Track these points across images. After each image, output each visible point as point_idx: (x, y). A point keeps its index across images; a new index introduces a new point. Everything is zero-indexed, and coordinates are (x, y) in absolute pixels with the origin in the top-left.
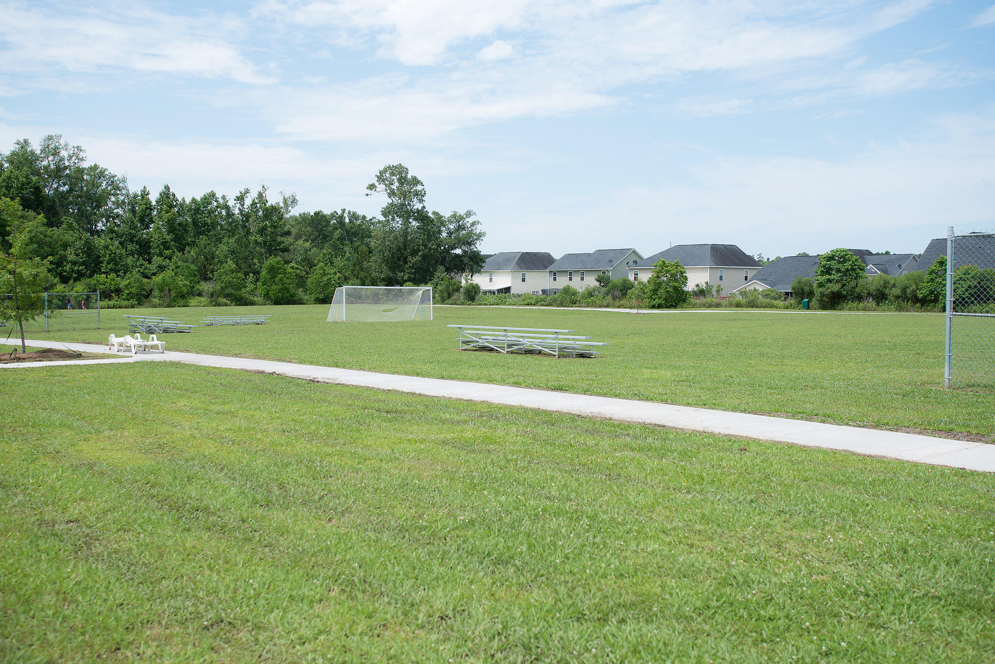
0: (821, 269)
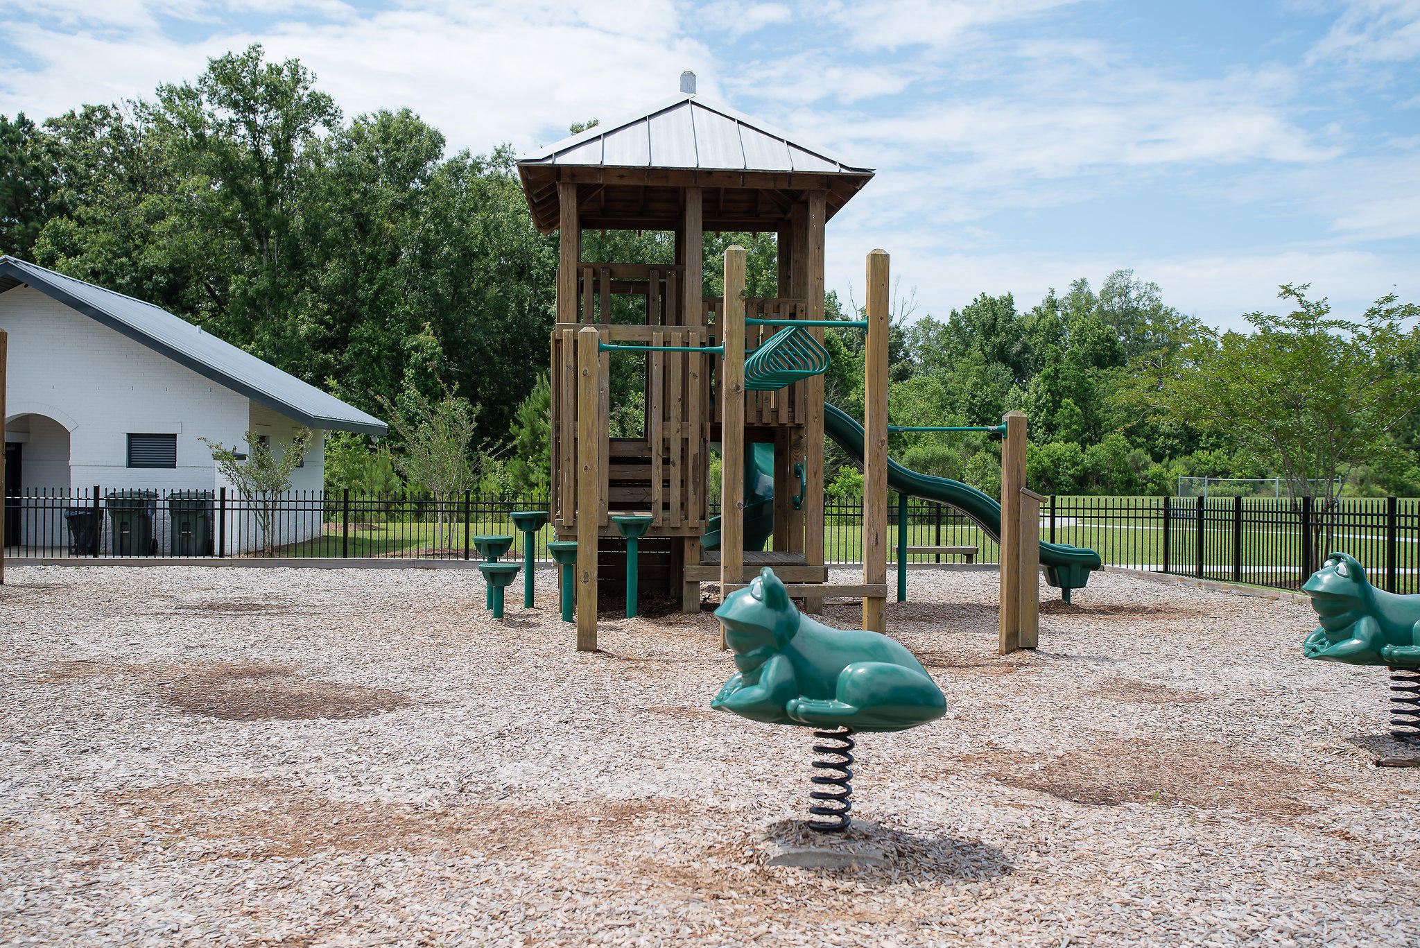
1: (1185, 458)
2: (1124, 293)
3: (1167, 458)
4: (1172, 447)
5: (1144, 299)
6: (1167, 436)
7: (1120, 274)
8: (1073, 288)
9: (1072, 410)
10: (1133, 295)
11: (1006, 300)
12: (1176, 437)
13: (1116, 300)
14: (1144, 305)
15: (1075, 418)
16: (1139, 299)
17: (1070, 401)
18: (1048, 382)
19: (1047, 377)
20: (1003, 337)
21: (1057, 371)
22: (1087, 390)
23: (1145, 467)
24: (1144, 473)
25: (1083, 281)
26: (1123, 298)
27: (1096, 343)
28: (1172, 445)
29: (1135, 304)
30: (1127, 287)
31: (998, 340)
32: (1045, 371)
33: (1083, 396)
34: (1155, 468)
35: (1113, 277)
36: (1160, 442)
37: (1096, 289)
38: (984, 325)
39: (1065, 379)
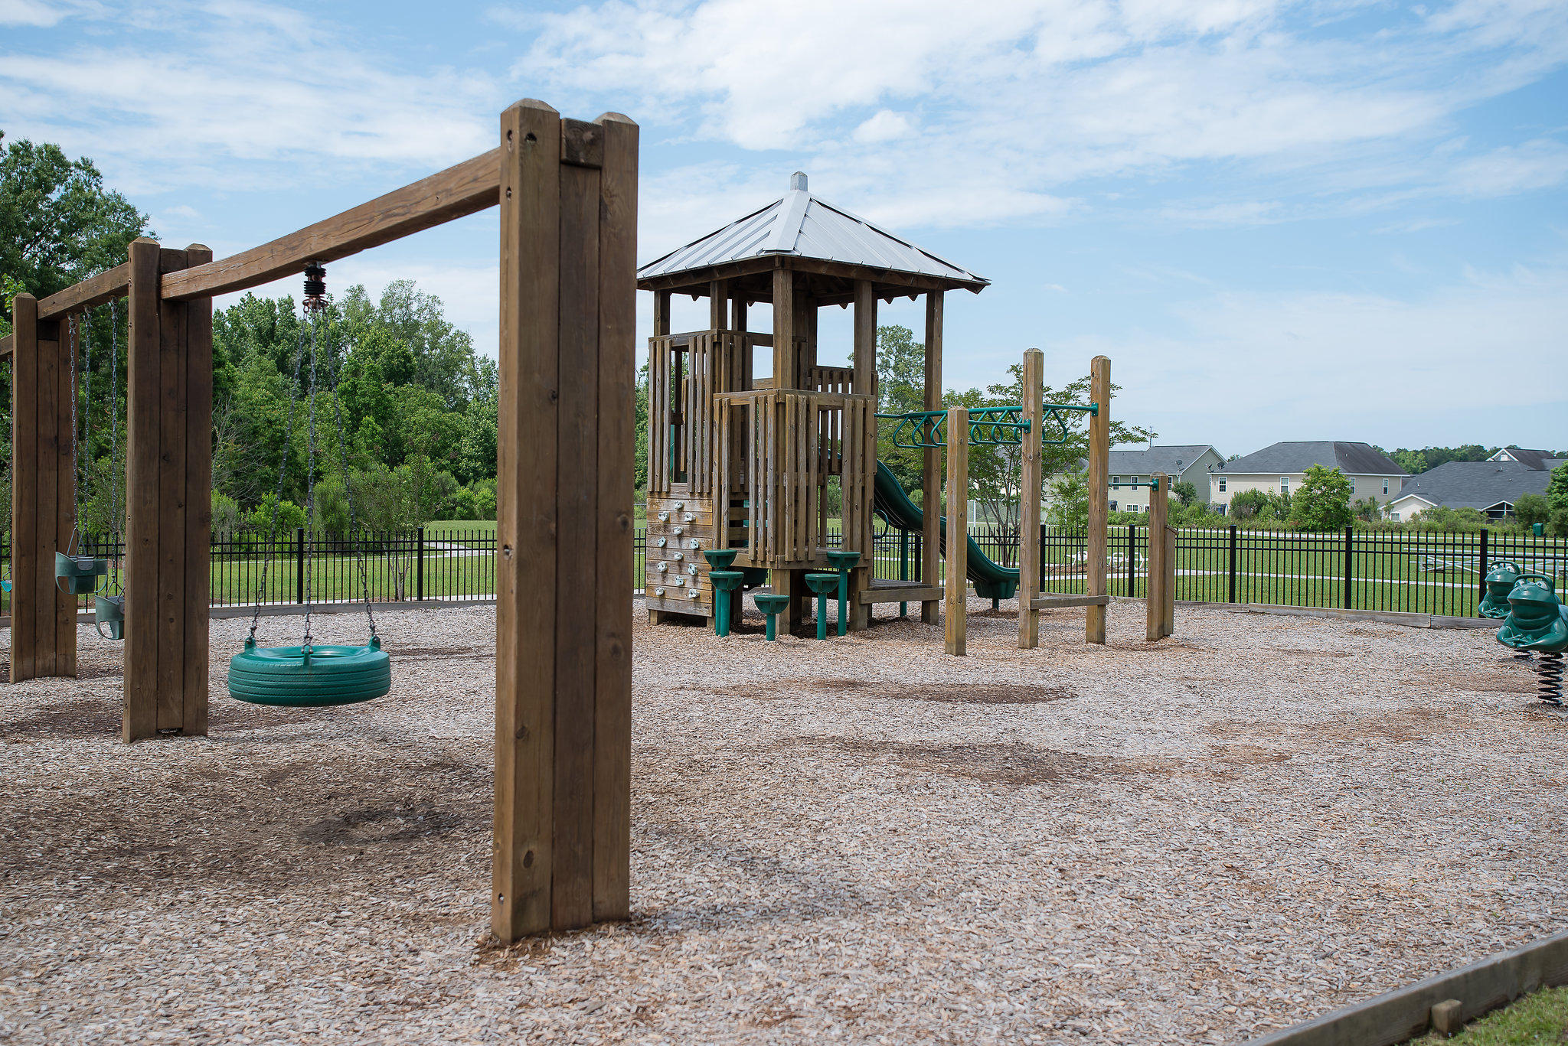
0: (1558, 484)
1: (489, 481)
2: (406, 304)
3: (472, 481)
4: (474, 470)
5: (426, 312)
6: (470, 458)
7: (401, 284)
8: (349, 294)
9: (374, 429)
10: (414, 307)
11: (286, 302)
12: (477, 459)
13: (397, 311)
14: (424, 318)
15: (377, 437)
16: (420, 311)
17: (371, 419)
18: (345, 397)
19: (343, 393)
20: (284, 346)
21: (354, 386)
22: (386, 408)
23: (452, 490)
24: (454, 496)
25: (360, 288)
26: (404, 309)
27: (391, 358)
28: (475, 467)
29: (416, 318)
30: (409, 298)
31: (280, 348)
32: (341, 386)
33: (384, 412)
34: (462, 492)
35: (393, 286)
36: (463, 464)
37: (375, 298)
38: (260, 330)
39: (364, 395)
